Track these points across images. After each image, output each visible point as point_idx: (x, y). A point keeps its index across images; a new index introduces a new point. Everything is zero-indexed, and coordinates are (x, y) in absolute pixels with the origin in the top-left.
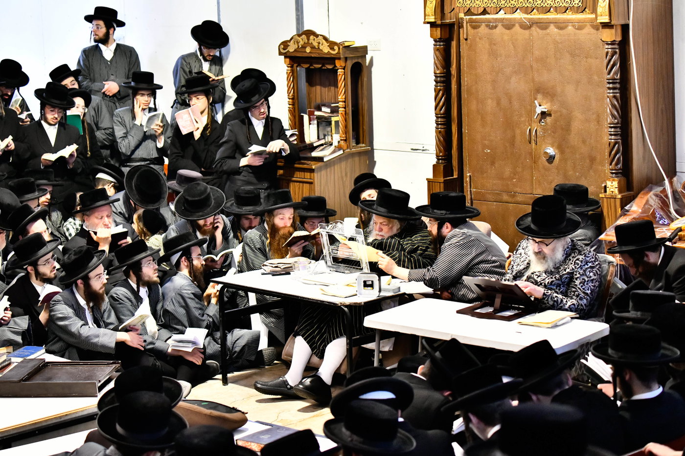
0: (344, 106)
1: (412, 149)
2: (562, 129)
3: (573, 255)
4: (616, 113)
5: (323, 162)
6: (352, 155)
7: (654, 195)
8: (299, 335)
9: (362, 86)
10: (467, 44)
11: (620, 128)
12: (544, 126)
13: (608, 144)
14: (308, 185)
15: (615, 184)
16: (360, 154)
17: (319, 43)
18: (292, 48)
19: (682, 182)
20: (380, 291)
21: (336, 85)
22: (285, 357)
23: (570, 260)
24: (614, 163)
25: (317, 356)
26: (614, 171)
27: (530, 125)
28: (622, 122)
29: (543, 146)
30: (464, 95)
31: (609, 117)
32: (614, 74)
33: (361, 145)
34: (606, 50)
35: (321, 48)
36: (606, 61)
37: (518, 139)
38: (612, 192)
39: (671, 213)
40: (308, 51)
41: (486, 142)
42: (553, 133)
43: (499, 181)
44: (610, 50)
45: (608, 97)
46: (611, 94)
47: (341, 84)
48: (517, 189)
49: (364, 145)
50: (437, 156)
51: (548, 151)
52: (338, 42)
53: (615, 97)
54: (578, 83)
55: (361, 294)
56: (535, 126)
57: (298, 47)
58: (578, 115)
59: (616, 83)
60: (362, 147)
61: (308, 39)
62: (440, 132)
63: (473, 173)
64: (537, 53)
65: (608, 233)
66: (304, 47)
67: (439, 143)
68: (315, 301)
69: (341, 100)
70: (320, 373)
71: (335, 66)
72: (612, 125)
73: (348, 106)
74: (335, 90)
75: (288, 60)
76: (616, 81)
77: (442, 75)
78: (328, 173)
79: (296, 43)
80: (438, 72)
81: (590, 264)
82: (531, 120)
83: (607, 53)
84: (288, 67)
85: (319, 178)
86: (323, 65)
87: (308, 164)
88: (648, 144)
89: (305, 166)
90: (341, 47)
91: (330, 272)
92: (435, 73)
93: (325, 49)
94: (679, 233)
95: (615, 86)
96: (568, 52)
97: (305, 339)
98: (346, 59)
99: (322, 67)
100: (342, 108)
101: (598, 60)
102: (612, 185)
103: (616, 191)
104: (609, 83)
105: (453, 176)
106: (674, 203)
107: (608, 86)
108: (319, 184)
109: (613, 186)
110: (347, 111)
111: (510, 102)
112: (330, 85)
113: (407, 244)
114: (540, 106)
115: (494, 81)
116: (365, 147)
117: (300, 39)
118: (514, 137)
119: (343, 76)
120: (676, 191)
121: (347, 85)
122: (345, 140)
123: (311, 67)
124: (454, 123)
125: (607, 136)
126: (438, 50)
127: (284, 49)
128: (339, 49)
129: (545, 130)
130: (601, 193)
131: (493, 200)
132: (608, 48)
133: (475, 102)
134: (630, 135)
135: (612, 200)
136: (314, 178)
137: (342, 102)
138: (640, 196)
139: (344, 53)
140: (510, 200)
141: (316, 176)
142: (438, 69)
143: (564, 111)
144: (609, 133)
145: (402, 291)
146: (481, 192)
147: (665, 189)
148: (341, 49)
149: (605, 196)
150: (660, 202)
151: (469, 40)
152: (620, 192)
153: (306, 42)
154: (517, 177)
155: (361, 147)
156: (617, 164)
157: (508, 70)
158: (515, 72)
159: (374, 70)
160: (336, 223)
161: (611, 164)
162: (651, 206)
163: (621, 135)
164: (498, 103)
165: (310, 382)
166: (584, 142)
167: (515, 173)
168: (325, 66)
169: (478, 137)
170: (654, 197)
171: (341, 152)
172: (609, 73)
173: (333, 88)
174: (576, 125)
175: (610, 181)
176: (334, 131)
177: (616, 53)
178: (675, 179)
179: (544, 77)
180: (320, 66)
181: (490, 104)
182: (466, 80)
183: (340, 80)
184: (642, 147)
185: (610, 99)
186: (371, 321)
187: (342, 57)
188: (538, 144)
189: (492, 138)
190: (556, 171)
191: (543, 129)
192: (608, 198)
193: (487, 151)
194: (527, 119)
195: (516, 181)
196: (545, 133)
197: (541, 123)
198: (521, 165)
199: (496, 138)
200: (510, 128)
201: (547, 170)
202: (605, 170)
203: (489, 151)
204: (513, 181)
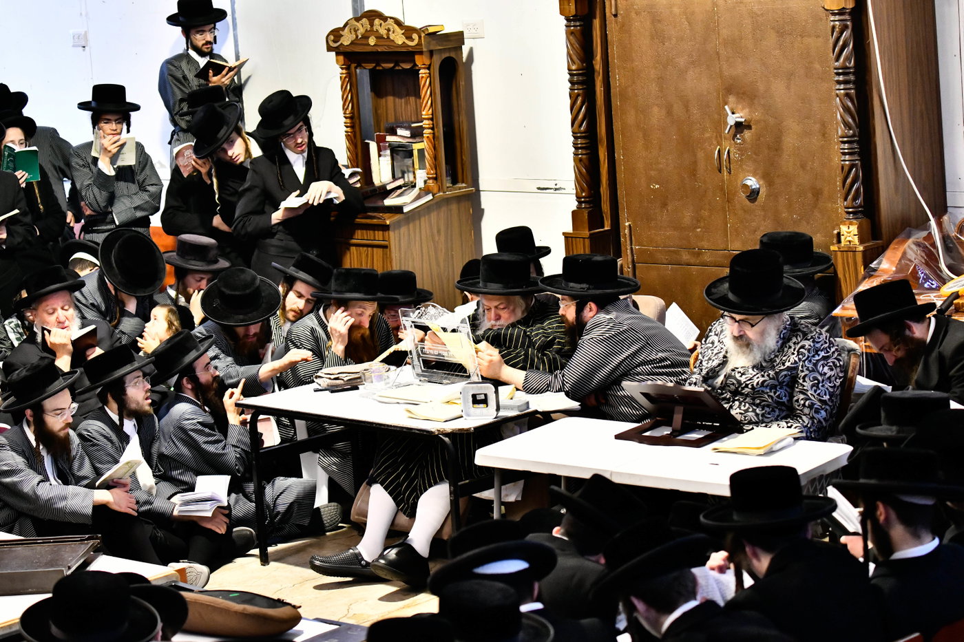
0: (432, 126)
1: (539, 188)
2: (769, 148)
3: (794, 340)
4: (850, 120)
5: (402, 212)
6: (447, 201)
7: (914, 244)
8: (376, 482)
9: (458, 94)
10: (616, 22)
11: (857, 142)
12: (740, 144)
13: (840, 168)
14: (380, 250)
15: (854, 229)
16: (459, 199)
17: (389, 30)
18: (347, 40)
19: (957, 223)
20: (498, 409)
21: (417, 95)
22: (356, 517)
23: (790, 347)
24: (850, 197)
25: (404, 514)
26: (850, 210)
27: (718, 145)
28: (860, 133)
29: (741, 175)
30: (616, 102)
31: (841, 128)
32: (845, 60)
33: (460, 185)
34: (832, 23)
35: (391, 38)
36: (832, 41)
37: (701, 166)
38: (850, 241)
39: (941, 271)
40: (372, 44)
41: (653, 173)
42: (755, 154)
43: (675, 233)
44: (837, 23)
45: (837, 96)
46: (842, 91)
47: (425, 92)
48: (703, 243)
49: (464, 185)
50: (578, 197)
51: (749, 183)
52: (419, 26)
53: (847, 95)
54: (790, 76)
55: (468, 415)
56: (727, 146)
57: (357, 36)
58: (792, 126)
59: (850, 73)
60: (462, 188)
61: (372, 25)
62: (581, 160)
63: (634, 222)
64: (725, 32)
65: (846, 306)
66: (365, 37)
67: (580, 178)
68: (398, 429)
69: (426, 117)
70: (411, 540)
71: (415, 65)
72: (845, 139)
73: (437, 125)
74: (416, 102)
75: (341, 58)
76: (848, 71)
77: (580, 72)
78: (411, 231)
79: (352, 31)
80: (574, 67)
81: (822, 354)
82: (721, 136)
83: (834, 27)
84: (342, 69)
85: (397, 239)
86: (397, 64)
87: (379, 218)
88: (902, 166)
89: (375, 221)
90: (423, 35)
91: (420, 383)
92: (569, 70)
93: (399, 38)
94: (954, 302)
95: (847, 78)
96: (773, 29)
97: (386, 489)
98: (431, 53)
99: (394, 67)
100: (429, 128)
101: (820, 39)
102: (849, 231)
103: (856, 240)
104: (838, 74)
105: (603, 227)
106: (946, 255)
107: (837, 78)
108: (397, 249)
109: (850, 233)
110: (436, 134)
111: (687, 111)
112: (408, 95)
113: (537, 335)
114: (733, 113)
115: (661, 80)
116: (465, 188)
117: (359, 25)
118: (695, 163)
119: (428, 80)
120: (949, 236)
121: (435, 94)
122: (435, 179)
123: (378, 68)
124: (602, 146)
125: (839, 156)
126: (572, 33)
127: (335, 41)
128: (420, 37)
129: (742, 150)
130: (833, 244)
131: (665, 262)
132: (835, 21)
133: (633, 112)
134: (873, 152)
135: (850, 254)
136: (389, 238)
137: (428, 119)
138: (892, 246)
139: (429, 43)
140: (693, 261)
141: (392, 235)
142: (573, 62)
143: (771, 121)
144: (841, 151)
145: (532, 408)
146: (648, 250)
147: (930, 233)
148: (423, 39)
149: (839, 248)
150: (923, 255)
151: (619, 17)
152: (861, 241)
153: (369, 29)
154: (702, 224)
155: (460, 189)
156: (855, 199)
157: (682, 61)
158: (693, 63)
159: (474, 68)
160: (426, 307)
161: (846, 199)
162: (911, 261)
163: (859, 154)
164: (669, 113)
165: (397, 554)
166: (803, 167)
167: (698, 219)
168: (399, 66)
169: (640, 165)
170: (914, 247)
171: (430, 197)
172: (837, 59)
173: (412, 99)
174: (790, 141)
175: (845, 224)
176: (417, 166)
177: (846, 27)
178: (945, 218)
179: (738, 69)
180: (392, 65)
181: (657, 114)
182: (617, 80)
183: (424, 86)
184: (893, 171)
185: (840, 100)
186: (486, 456)
187: (424, 50)
188: (732, 172)
189: (661, 166)
190: (763, 213)
191: (739, 150)
192: (843, 251)
193: (654, 186)
194: (715, 134)
195: (701, 231)
196: (742, 155)
197: (736, 140)
198: (707, 207)
199: (668, 165)
200: (688, 150)
201: (748, 212)
202: (837, 209)
203: (657, 186)
204: (696, 232)
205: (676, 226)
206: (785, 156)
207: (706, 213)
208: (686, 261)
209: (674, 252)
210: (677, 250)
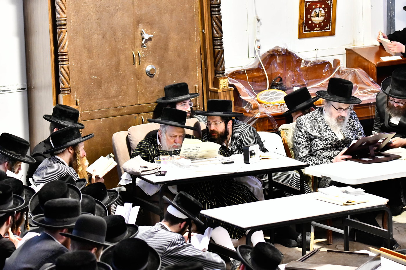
2: (161, 49)
12: (146, 49)
27: (133, 50)
31: (215, 33)
32: (216, 1)
37: (123, 62)
38: (224, 87)
41: (93, 70)
42: (154, 52)
43: (106, 100)
48: (123, 103)
51: (149, 68)
54: (172, 11)
56: (138, 50)
58: (174, 36)
63: (80, 98)
72: (218, 38)
77: (65, 19)
82: (134, 46)
95: (218, 9)
102: (224, 81)
103: (227, 86)
109: (225, 82)
118: (119, 62)
125: (197, 49)
129: (146, 52)
131: (100, 117)
135: (227, 92)
140: (116, 113)
143: (162, 35)
144: (216, 44)
146: (89, 112)
154: (123, 93)
164: (104, 37)
166: (179, 56)
167: (120, 91)
169: (85, 67)
174: (172, 44)
175: (222, 79)
179: (144, 11)
181: (97, 39)
188: (141, 64)
189: (98, 66)
190: (157, 82)
191: (144, 52)
192: (224, 92)
193: (93, 77)
194: (131, 46)
195: (121, 97)
196: (147, 54)
197: (143, 47)
198: (126, 84)
199: (103, 65)
200: (115, 55)
201: (149, 83)
202: (196, 74)
203: (95, 77)
204: (119, 98)
205: (107, 97)
206: (170, 52)
207: (125, 87)
208: (112, 115)
209: (105, 111)
210: (107, 110)
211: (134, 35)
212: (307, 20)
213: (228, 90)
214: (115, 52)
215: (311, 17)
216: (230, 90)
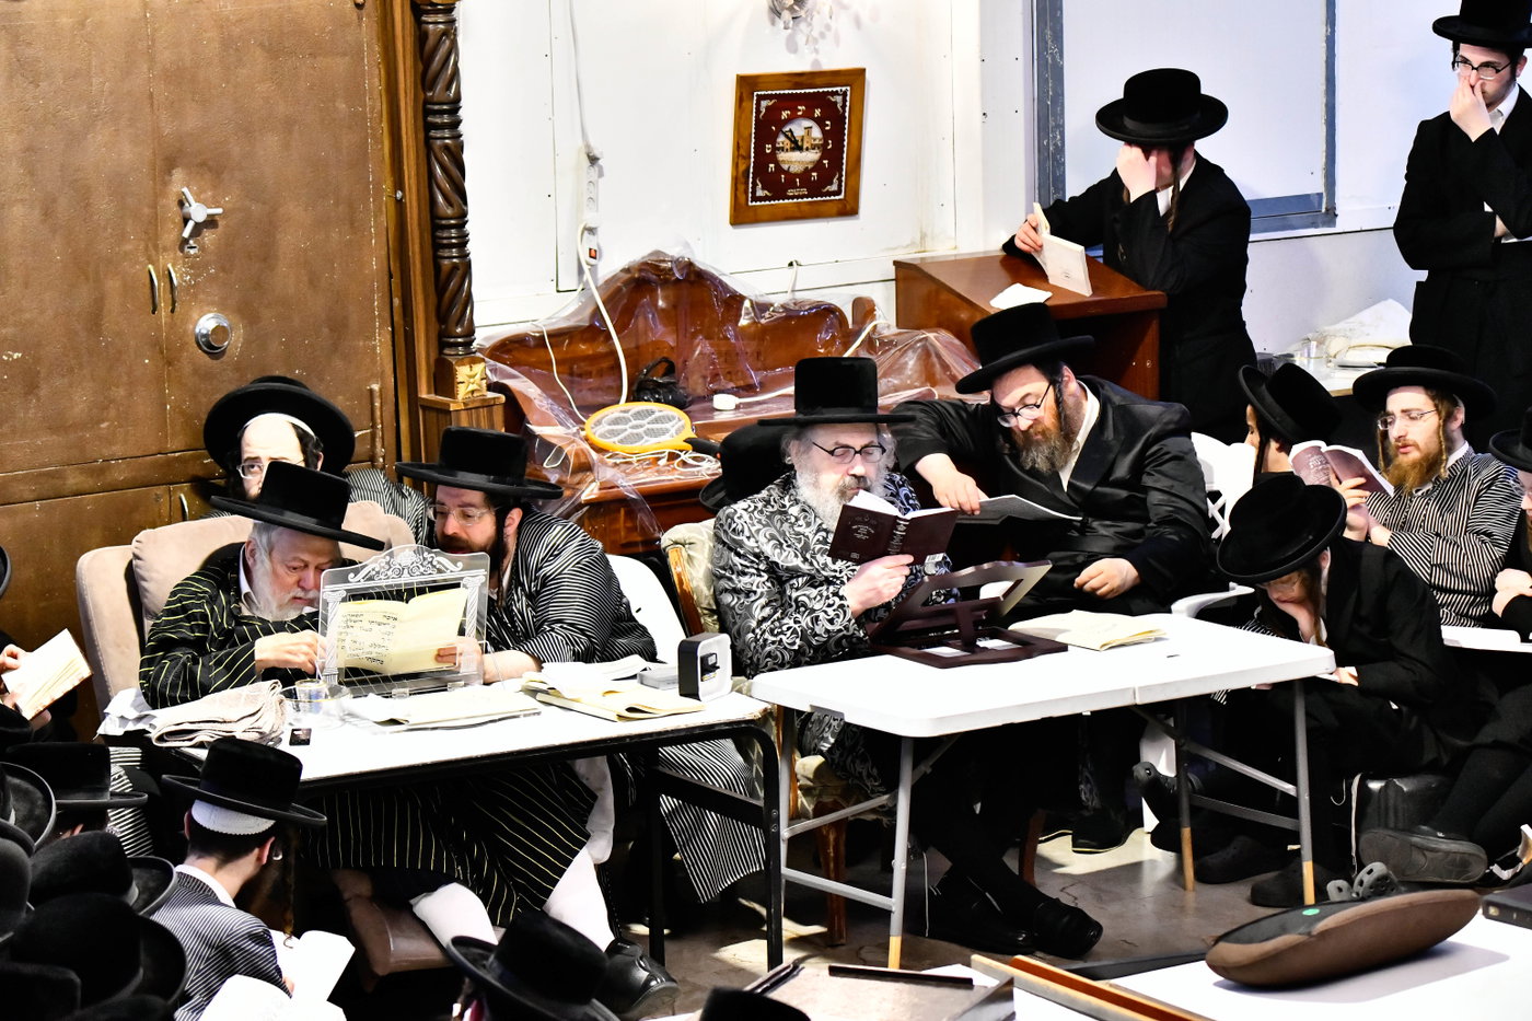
2: (247, 257)
12: (196, 256)
15: (480, 370)
27: (150, 260)
29: (193, 313)
37: (113, 304)
41: (7, 331)
42: (223, 269)
43: (55, 437)
48: (114, 448)
56: (167, 262)
58: (295, 211)
82: (156, 247)
96: (262, 45)
102: (472, 373)
103: (482, 386)
109: (474, 376)
118: (99, 302)
129: (196, 267)
131: (31, 497)
135: (483, 412)
140: (89, 483)
154: (113, 413)
164: (47, 213)
166: (313, 282)
167: (103, 405)
174: (290, 241)
175: (464, 364)
179: (191, 122)
181: (22, 219)
188: (177, 309)
189: (27, 316)
190: (237, 375)
191: (191, 268)
192: (471, 409)
193: (9, 356)
194: (142, 245)
195: (108, 427)
196: (199, 276)
197: (186, 250)
198: (125, 378)
199: (42, 312)
200: (87, 279)
201: (207, 376)
202: (375, 347)
203: (16, 355)
204: (100, 429)
205: (57, 426)
206: (282, 268)
207: (122, 392)
208: (75, 488)
209: (49, 475)
210: (56, 471)
211: (154, 206)
212: (763, 159)
213: (486, 404)
214: (84, 267)
215: (775, 149)
216: (492, 403)
